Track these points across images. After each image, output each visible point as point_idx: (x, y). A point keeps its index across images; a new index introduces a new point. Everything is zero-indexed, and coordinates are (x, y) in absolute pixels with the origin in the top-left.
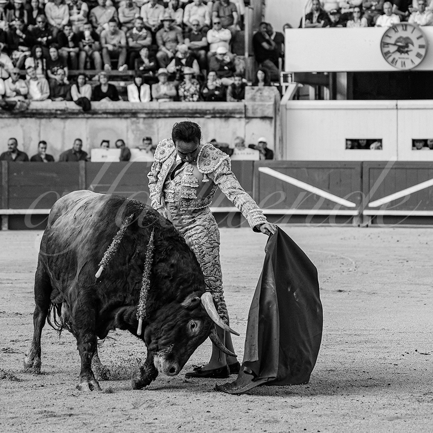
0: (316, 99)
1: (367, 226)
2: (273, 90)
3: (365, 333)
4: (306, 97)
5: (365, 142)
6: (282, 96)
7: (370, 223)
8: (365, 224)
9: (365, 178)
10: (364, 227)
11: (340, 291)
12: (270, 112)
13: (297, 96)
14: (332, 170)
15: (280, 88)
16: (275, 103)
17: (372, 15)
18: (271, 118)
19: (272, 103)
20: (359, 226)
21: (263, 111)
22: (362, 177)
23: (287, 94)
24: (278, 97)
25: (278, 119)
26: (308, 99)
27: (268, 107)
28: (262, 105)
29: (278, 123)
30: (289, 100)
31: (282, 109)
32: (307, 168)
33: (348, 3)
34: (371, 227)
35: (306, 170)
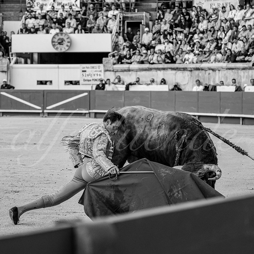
0: (25, 64)
1: (46, 117)
2: (7, 60)
3: (45, 161)
4: (21, 63)
5: (45, 82)
6: (10, 62)
7: (47, 116)
8: (45, 116)
9: (45, 97)
10: (44, 117)
11: (35, 144)
12: (5, 69)
13: (17, 62)
14: (31, 94)
15: (9, 59)
16: (8, 66)
17: (48, 29)
18: (5, 72)
19: (6, 65)
20: (42, 117)
21: (2, 69)
22: (44, 96)
23: (13, 62)
24: (9, 63)
25: (9, 72)
26: (21, 64)
27: (5, 67)
28: (2, 66)
29: (9, 74)
30: (14, 64)
31: (11, 68)
32: (21, 93)
33: (38, 24)
34: (47, 117)
35: (20, 93)
